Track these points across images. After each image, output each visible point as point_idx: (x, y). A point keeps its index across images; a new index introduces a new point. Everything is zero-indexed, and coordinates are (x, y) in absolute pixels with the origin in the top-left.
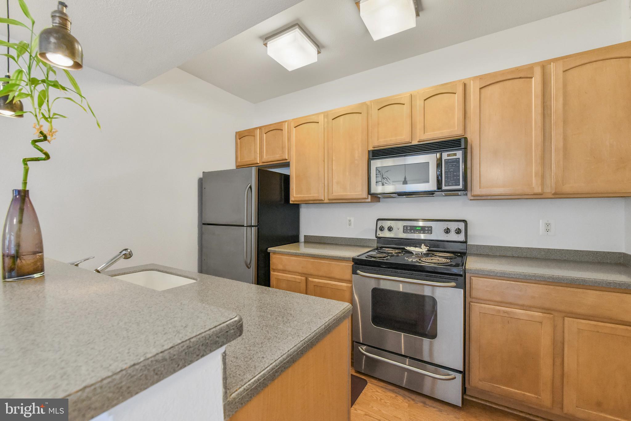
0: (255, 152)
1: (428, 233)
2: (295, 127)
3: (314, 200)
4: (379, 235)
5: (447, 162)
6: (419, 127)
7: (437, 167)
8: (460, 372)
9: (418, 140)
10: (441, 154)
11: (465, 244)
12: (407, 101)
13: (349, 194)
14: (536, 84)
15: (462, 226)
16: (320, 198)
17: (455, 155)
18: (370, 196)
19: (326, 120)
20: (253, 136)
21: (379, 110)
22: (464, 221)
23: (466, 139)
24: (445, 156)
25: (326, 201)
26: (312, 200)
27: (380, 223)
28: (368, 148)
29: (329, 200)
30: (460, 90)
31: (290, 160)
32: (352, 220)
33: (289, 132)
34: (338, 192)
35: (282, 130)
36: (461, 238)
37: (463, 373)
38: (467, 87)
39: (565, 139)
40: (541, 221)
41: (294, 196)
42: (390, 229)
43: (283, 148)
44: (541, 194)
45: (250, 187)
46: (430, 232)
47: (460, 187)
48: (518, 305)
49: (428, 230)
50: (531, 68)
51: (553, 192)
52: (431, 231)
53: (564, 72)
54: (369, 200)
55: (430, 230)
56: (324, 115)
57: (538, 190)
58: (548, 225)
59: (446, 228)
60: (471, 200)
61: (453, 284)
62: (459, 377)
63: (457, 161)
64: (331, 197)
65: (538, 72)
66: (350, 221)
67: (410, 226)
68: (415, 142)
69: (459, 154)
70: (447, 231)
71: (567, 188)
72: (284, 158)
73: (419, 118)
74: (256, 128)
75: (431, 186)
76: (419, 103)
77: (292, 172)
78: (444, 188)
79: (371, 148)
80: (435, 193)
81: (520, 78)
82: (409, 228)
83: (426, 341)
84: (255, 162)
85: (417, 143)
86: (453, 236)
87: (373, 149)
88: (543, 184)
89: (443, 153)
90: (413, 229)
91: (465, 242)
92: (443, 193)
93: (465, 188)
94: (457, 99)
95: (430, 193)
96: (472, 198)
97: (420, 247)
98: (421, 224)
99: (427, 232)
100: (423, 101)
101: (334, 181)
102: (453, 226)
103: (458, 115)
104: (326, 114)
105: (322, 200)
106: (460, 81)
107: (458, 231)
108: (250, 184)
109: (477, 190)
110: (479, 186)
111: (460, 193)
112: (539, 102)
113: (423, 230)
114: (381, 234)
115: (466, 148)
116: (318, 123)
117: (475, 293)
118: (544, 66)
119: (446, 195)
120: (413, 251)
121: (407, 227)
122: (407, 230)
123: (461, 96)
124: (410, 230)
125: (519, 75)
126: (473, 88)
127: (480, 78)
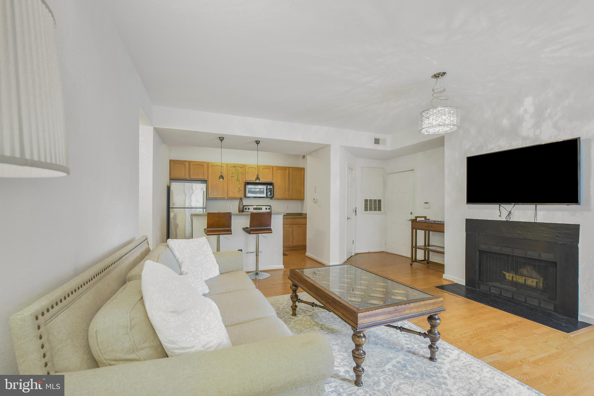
0: (185, 173)
2: (211, 166)
5: (269, 189)
6: (261, 176)
7: (266, 190)
13: (236, 196)
14: (287, 171)
15: (270, 208)
16: (224, 197)
17: (271, 187)
18: (245, 197)
19: (226, 166)
20: (183, 164)
22: (271, 206)
23: (273, 183)
25: (226, 198)
26: (219, 198)
27: (245, 207)
28: (244, 181)
31: (208, 179)
32: (231, 206)
33: (208, 167)
34: (231, 195)
35: (204, 166)
36: (270, 211)
38: (273, 168)
39: (292, 187)
41: (210, 196)
42: (249, 209)
43: (204, 174)
45: (204, 192)
47: (272, 196)
50: (286, 167)
52: (262, 209)
53: (292, 171)
54: (244, 199)
56: (226, 164)
57: (288, 198)
59: (266, 208)
65: (288, 169)
71: (292, 198)
72: (204, 178)
73: (261, 174)
75: (265, 195)
77: (209, 185)
78: (268, 196)
80: (265, 197)
81: (284, 170)
84: (186, 178)
85: (260, 182)
86: (268, 211)
87: (246, 182)
89: (268, 186)
92: (267, 198)
96: (274, 200)
98: (258, 207)
100: (262, 169)
101: (230, 191)
102: (268, 208)
103: (271, 176)
106: (272, 166)
109: (276, 197)
111: (272, 198)
112: (288, 176)
113: (259, 209)
114: (245, 211)
115: (273, 186)
116: (223, 167)
122: (254, 209)
123: (272, 170)
124: (256, 209)
125: (284, 168)
126: (275, 169)
127: (277, 167)
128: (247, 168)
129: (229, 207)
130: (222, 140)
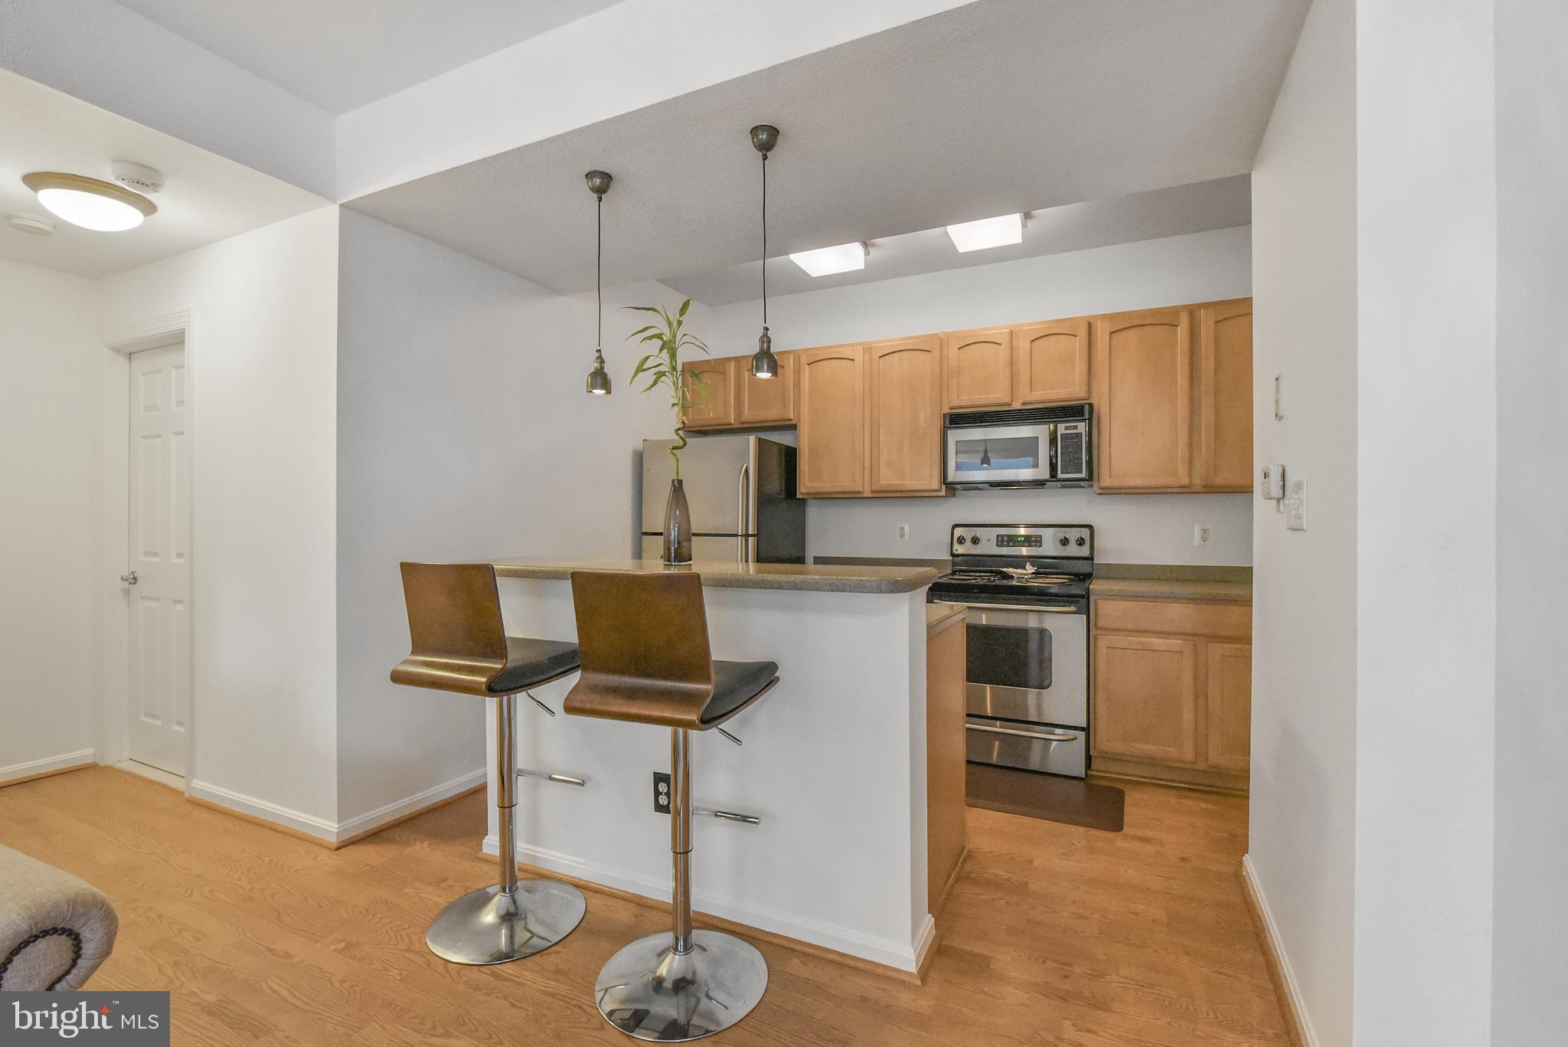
0: (726, 403)
1: (1036, 546)
2: (808, 365)
3: (843, 493)
4: (957, 550)
5: (1064, 437)
6: (1024, 380)
7: (1050, 444)
8: (1083, 729)
9: (1021, 402)
10: (1056, 427)
11: (1090, 562)
12: (1004, 340)
13: (909, 482)
14: (1182, 332)
15: (1085, 533)
16: (857, 489)
17: (1076, 428)
18: (944, 487)
19: (867, 356)
20: (720, 373)
21: (959, 349)
22: (1090, 527)
23: (1091, 406)
24: (1062, 429)
25: (867, 494)
26: (839, 493)
27: (958, 532)
28: (941, 411)
29: (872, 492)
30: (1083, 332)
31: (799, 419)
32: (907, 528)
33: (798, 372)
34: (888, 478)
35: (783, 367)
36: (1084, 551)
37: (1086, 730)
38: (1093, 327)
39: (1217, 415)
40: (1196, 526)
41: (807, 485)
42: (975, 541)
43: (784, 399)
44: (1189, 487)
45: (747, 471)
46: (1038, 544)
47: (1083, 475)
48: (1154, 632)
49: (1036, 541)
50: (1175, 311)
51: (1203, 484)
52: (1041, 542)
53: (1216, 322)
54: (943, 493)
55: (1038, 541)
56: (864, 349)
57: (1185, 481)
58: (1205, 531)
59: (1062, 537)
60: (1099, 494)
61: (1072, 608)
62: (1082, 735)
63: (1079, 435)
64: (876, 487)
65: (1184, 318)
66: (902, 529)
67: (1008, 536)
68: (1017, 405)
69: (1082, 427)
70: (1065, 542)
71: (1220, 480)
72: (786, 417)
73: (1023, 368)
74: (729, 359)
75: (1043, 472)
76: (1024, 345)
77: (804, 442)
78: (1060, 476)
79: (946, 411)
80: (1048, 483)
81: (1163, 324)
82: (1005, 539)
83: (1032, 693)
84: (726, 421)
85: (1019, 407)
86: (1073, 550)
87: (950, 411)
88: (1190, 474)
89: (1058, 425)
90: (1012, 540)
91: (1091, 558)
92: (1059, 484)
93: (1090, 477)
94: (1079, 344)
95: (1039, 484)
96: (1100, 491)
97: (1024, 568)
98: (1022, 531)
99: (1034, 544)
100: (1029, 342)
101: (883, 460)
102: (1073, 535)
103: (1079, 369)
104: (868, 349)
105: (860, 492)
106: (1083, 318)
107: (1081, 542)
108: (745, 465)
109: (1106, 481)
110: (1108, 475)
111: (1082, 483)
112: (1186, 360)
113: (1029, 541)
114: (960, 549)
115: (1090, 419)
116: (853, 360)
117: (1101, 622)
118: (1192, 310)
119: (1063, 487)
120: (1014, 572)
121: (1002, 536)
122: (1001, 541)
123: (1085, 343)
124: (1009, 541)
125: (1162, 319)
126: (1102, 332)
127: (1111, 317)
128: (953, 351)
129: (898, 530)
130: (600, 191)
